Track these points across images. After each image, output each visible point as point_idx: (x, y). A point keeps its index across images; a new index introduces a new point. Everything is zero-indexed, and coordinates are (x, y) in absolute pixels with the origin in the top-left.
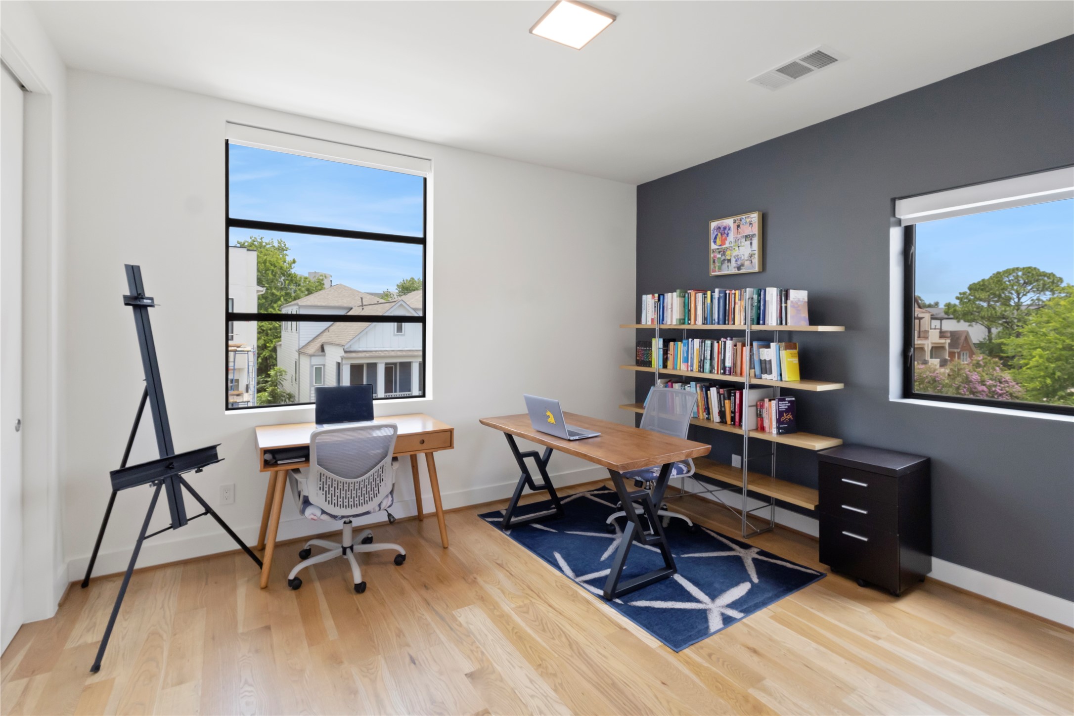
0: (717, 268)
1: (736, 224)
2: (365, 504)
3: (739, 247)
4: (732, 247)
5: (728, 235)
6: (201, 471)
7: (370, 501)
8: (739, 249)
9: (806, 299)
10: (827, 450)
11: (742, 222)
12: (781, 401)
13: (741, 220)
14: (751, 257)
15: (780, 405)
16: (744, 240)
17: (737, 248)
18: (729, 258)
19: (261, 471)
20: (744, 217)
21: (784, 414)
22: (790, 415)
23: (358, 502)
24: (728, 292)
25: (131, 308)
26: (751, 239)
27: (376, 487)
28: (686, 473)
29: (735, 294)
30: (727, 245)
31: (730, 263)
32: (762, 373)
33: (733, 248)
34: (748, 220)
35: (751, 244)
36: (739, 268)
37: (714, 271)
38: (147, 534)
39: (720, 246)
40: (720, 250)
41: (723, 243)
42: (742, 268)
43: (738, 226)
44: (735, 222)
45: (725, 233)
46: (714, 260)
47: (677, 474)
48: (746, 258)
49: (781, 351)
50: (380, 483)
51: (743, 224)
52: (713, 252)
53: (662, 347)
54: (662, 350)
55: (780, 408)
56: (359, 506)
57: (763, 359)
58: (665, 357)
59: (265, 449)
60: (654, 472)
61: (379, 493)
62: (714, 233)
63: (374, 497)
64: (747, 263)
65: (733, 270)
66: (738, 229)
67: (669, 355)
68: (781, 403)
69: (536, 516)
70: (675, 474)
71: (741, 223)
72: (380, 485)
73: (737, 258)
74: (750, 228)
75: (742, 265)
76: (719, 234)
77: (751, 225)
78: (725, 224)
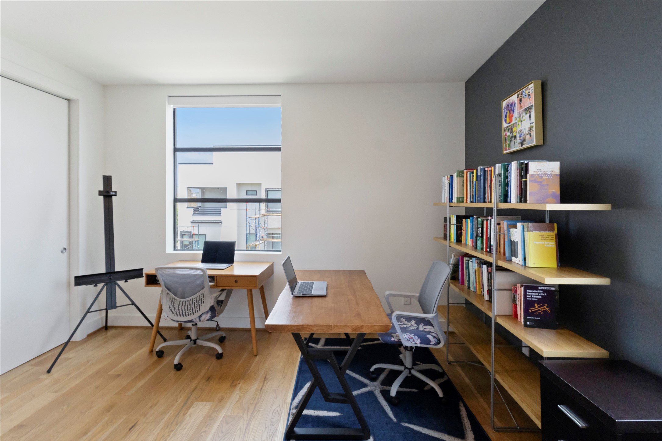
0: (507, 146)
1: (519, 99)
2: (189, 315)
3: (521, 121)
4: (516, 123)
5: (513, 111)
6: (127, 281)
7: (192, 314)
8: (521, 124)
9: (558, 172)
10: (576, 361)
11: (523, 95)
12: (529, 290)
13: (522, 94)
14: (530, 131)
15: (528, 293)
16: (525, 113)
17: (520, 123)
18: (515, 135)
19: (145, 286)
20: (524, 90)
21: (536, 305)
22: (545, 307)
23: (185, 314)
24: (486, 169)
25: (102, 197)
26: (530, 112)
27: (198, 306)
28: (434, 345)
29: (491, 170)
30: (513, 122)
31: (516, 139)
32: (512, 256)
33: (518, 123)
34: (527, 92)
35: (530, 116)
36: (522, 144)
37: (506, 150)
38: (91, 310)
39: (509, 124)
40: (509, 128)
41: (511, 121)
42: (524, 143)
43: (521, 100)
44: (518, 97)
45: (512, 110)
46: (505, 138)
47: (420, 343)
48: (527, 133)
49: (525, 233)
50: (202, 304)
51: (524, 97)
52: (505, 130)
53: (455, 223)
54: (455, 226)
55: (528, 296)
56: (185, 316)
57: (512, 240)
58: (459, 232)
59: (148, 274)
60: (393, 337)
61: (199, 310)
62: (505, 112)
63: (196, 312)
64: (528, 137)
65: (518, 146)
66: (520, 104)
67: (463, 231)
68: (529, 291)
69: (339, 349)
70: (419, 343)
71: (523, 97)
72: (201, 305)
73: (520, 133)
74: (529, 99)
75: (524, 140)
76: (508, 112)
77: (529, 96)
78: (511, 101)
